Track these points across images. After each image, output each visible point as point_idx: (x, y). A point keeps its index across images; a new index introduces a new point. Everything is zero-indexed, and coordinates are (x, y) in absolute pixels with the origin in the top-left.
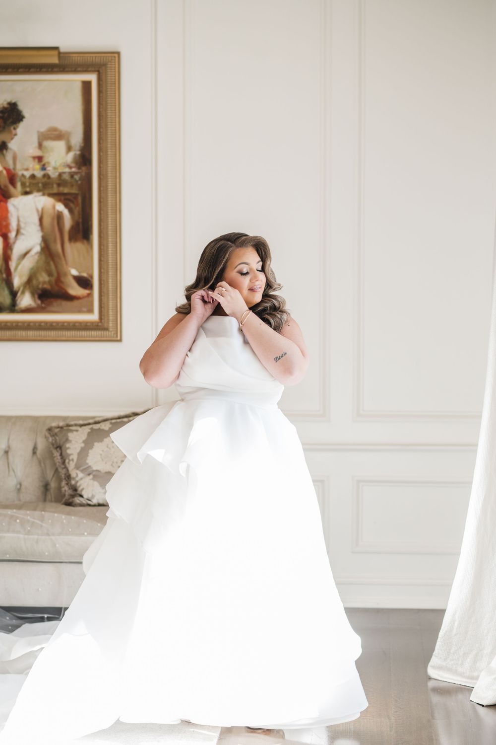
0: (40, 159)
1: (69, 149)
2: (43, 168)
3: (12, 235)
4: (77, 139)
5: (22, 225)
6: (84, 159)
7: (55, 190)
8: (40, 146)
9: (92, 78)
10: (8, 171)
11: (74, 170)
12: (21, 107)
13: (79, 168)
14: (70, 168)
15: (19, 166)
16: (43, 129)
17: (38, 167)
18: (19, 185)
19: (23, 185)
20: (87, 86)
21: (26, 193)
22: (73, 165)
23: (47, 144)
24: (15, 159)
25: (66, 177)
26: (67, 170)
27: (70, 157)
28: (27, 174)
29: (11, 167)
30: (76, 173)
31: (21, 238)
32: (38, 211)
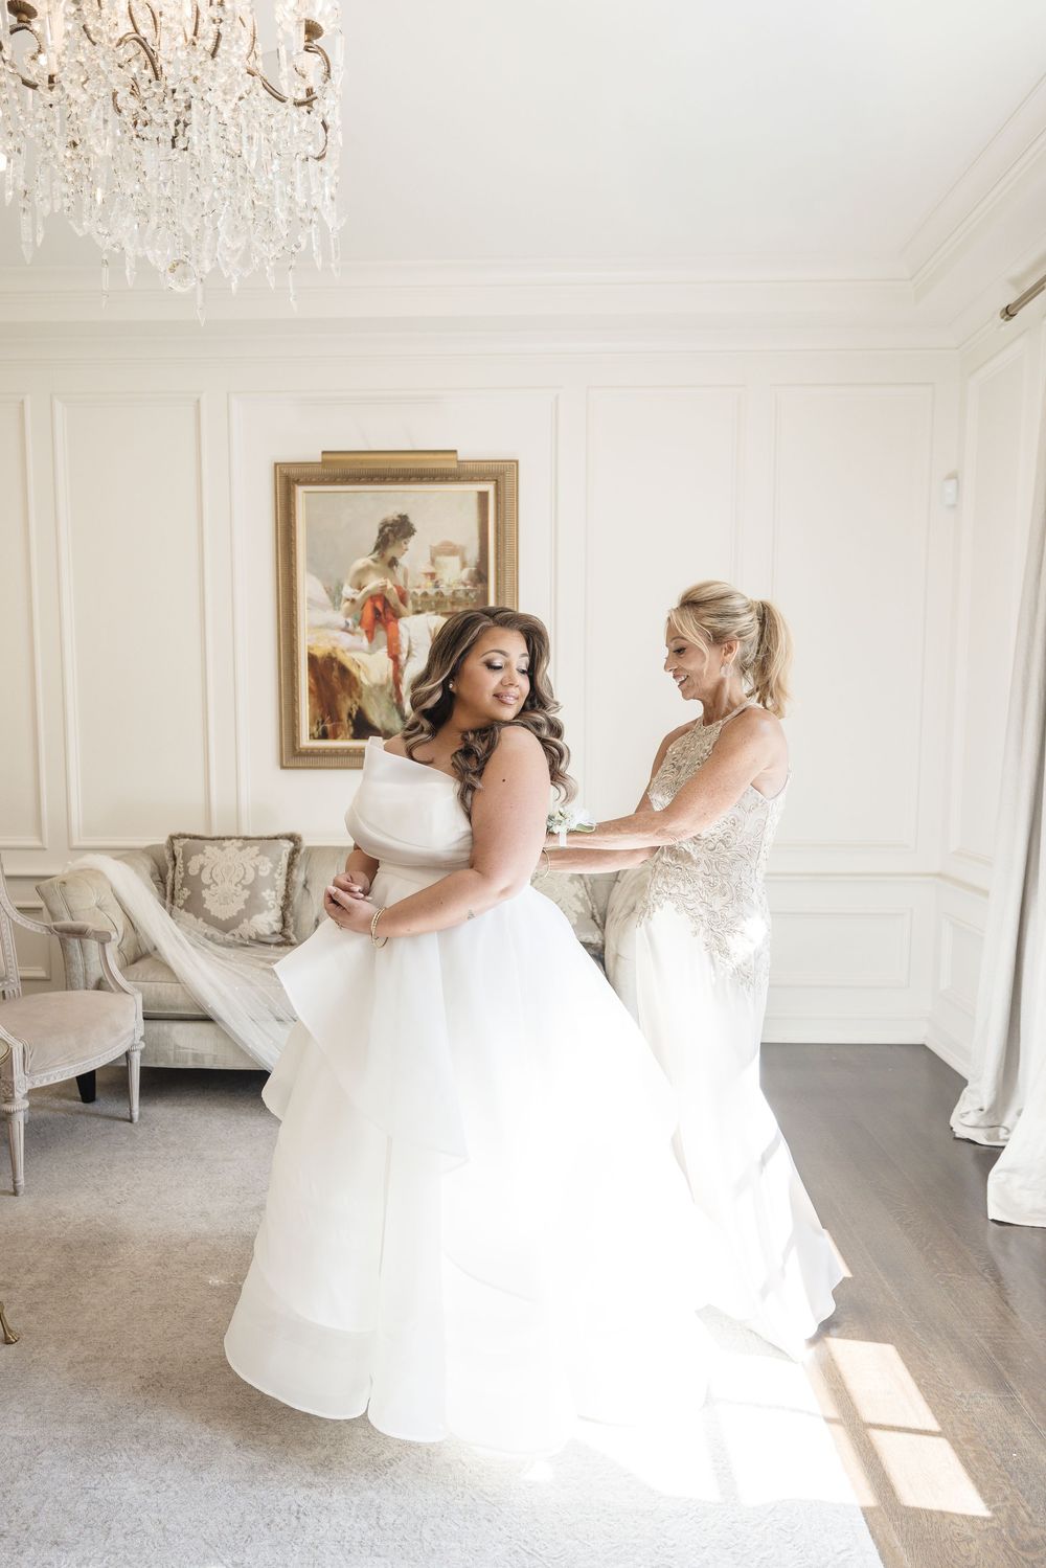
0: (432, 575)
1: (464, 565)
2: (436, 586)
3: (403, 657)
4: (473, 554)
5: (414, 646)
6: (480, 576)
7: (449, 610)
8: (433, 561)
9: (489, 487)
10: (398, 588)
11: (468, 587)
12: (412, 520)
13: (475, 586)
14: (465, 585)
15: (409, 583)
16: (436, 544)
17: (430, 584)
18: (410, 603)
19: (415, 603)
20: (483, 496)
21: (418, 612)
22: (468, 582)
23: (439, 559)
24: (406, 576)
25: (461, 595)
26: (462, 587)
27: (465, 574)
28: (419, 592)
29: (402, 584)
30: (472, 591)
31: (411, 659)
32: (430, 631)
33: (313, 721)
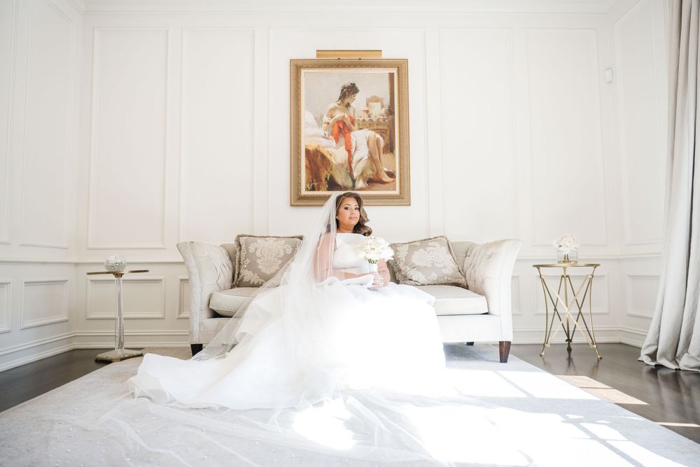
0: (367, 111)
1: (383, 106)
2: (369, 116)
3: (353, 150)
4: (387, 102)
5: (358, 145)
6: (391, 112)
7: (375, 128)
8: (367, 105)
9: (394, 71)
10: (351, 118)
11: (385, 117)
12: (357, 85)
13: (388, 116)
14: (383, 116)
15: (356, 116)
16: (369, 97)
17: (366, 115)
18: (356, 125)
19: (359, 125)
20: (391, 75)
21: (360, 129)
22: (385, 115)
23: (370, 104)
24: (354, 111)
25: (381, 121)
26: (381, 117)
27: (383, 111)
28: (361, 119)
29: (352, 115)
30: (387, 119)
31: (357, 151)
32: (366, 138)
33: (308, 181)
